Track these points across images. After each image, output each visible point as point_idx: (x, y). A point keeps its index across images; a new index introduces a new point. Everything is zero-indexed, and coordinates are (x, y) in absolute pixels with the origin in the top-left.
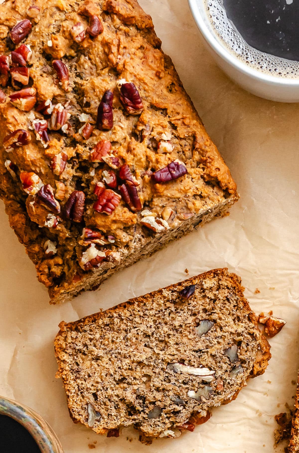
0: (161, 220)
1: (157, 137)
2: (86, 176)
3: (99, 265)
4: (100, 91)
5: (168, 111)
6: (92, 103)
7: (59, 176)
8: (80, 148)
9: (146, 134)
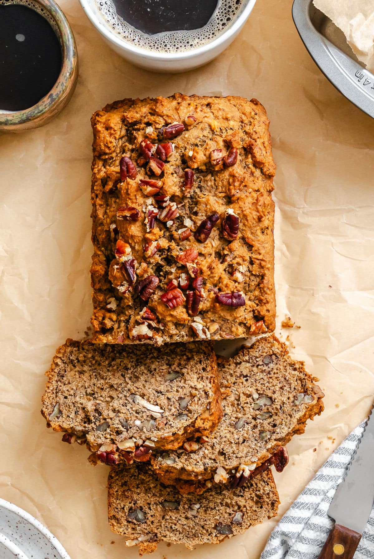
0: (207, 330)
1: (235, 265)
2: (167, 268)
3: (143, 340)
4: (210, 209)
5: (253, 249)
6: (200, 214)
7: (147, 258)
8: (173, 244)
9: (228, 259)
